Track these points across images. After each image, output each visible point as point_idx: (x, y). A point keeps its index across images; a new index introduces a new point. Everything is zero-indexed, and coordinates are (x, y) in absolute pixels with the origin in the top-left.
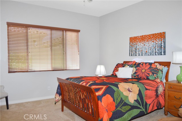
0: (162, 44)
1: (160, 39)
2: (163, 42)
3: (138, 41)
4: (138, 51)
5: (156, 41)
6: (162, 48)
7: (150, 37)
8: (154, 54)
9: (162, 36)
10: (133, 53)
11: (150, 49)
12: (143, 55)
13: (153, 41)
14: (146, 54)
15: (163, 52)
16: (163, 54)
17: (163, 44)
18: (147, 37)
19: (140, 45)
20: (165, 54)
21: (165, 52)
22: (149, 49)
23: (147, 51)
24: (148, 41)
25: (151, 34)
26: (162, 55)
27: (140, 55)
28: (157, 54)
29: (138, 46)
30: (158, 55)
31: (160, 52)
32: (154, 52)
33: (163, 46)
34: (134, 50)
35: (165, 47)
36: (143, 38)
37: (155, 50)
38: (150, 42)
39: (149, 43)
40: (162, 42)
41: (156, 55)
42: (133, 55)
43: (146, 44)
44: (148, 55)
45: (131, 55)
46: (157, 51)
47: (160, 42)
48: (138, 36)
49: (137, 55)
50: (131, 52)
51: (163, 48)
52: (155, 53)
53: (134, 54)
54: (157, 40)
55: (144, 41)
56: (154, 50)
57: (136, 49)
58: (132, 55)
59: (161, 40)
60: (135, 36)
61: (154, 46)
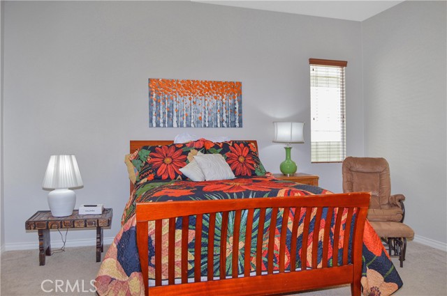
0: (235, 104)
1: (231, 94)
2: (237, 102)
3: (175, 92)
4: (177, 116)
5: (223, 97)
6: (235, 112)
7: (209, 88)
8: (219, 126)
9: (235, 89)
10: (161, 121)
11: (209, 114)
12: (192, 125)
13: (216, 98)
14: (199, 125)
15: (237, 121)
16: (237, 125)
17: (237, 106)
18: (201, 86)
19: (182, 103)
20: (241, 126)
21: (240, 122)
22: (207, 112)
23: (201, 118)
24: (203, 95)
25: (211, 82)
26: (235, 126)
27: (182, 126)
28: (224, 124)
29: (175, 103)
30: (228, 126)
31: (232, 122)
32: (218, 121)
33: (237, 110)
34: (164, 113)
35: (240, 112)
36: (191, 87)
37: (222, 116)
38: (208, 99)
39: (205, 100)
40: (235, 101)
41: (223, 127)
42: (161, 125)
43: (199, 102)
44: (205, 126)
45: (154, 125)
46: (225, 118)
47: (231, 101)
48: (175, 78)
49: (175, 125)
50: (154, 117)
51: (237, 114)
52: (222, 122)
53: (164, 122)
54: (225, 96)
55: (194, 93)
56: (218, 115)
57: (170, 111)
58: (158, 125)
59: (234, 97)
60: (169, 77)
61: (219, 107)
